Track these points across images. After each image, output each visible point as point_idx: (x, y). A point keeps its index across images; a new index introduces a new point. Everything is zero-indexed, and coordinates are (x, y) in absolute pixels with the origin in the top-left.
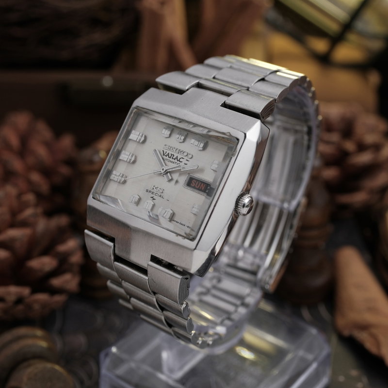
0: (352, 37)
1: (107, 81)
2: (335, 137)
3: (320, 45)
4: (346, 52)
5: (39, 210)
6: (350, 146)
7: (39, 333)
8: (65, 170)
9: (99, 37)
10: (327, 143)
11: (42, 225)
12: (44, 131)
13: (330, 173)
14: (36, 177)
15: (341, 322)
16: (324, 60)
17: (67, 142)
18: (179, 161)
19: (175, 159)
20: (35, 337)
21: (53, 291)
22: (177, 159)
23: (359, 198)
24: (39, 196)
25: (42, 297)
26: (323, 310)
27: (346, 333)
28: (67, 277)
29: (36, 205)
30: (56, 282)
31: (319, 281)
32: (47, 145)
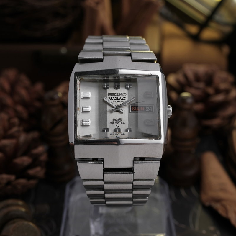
0: (212, 24)
1: (63, 50)
2: (201, 85)
3: (193, 29)
4: (209, 34)
5: (21, 128)
6: (210, 90)
7: (20, 203)
8: (37, 104)
9: (58, 24)
10: (197, 88)
11: (23, 137)
12: (25, 80)
13: (199, 107)
14: (20, 108)
15: (204, 197)
16: (196, 38)
17: (39, 87)
18: (123, 99)
19: (119, 100)
20: (18, 205)
21: (29, 178)
22: (121, 99)
23: (216, 122)
24: (21, 119)
25: (23, 181)
26: (193, 190)
27: (207, 204)
28: (38, 169)
29: (19, 125)
30: (31, 172)
31: (191, 172)
32: (27, 88)
